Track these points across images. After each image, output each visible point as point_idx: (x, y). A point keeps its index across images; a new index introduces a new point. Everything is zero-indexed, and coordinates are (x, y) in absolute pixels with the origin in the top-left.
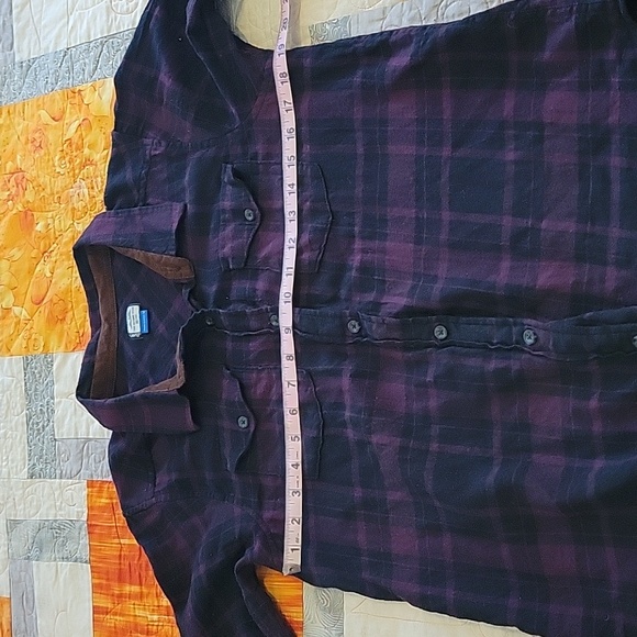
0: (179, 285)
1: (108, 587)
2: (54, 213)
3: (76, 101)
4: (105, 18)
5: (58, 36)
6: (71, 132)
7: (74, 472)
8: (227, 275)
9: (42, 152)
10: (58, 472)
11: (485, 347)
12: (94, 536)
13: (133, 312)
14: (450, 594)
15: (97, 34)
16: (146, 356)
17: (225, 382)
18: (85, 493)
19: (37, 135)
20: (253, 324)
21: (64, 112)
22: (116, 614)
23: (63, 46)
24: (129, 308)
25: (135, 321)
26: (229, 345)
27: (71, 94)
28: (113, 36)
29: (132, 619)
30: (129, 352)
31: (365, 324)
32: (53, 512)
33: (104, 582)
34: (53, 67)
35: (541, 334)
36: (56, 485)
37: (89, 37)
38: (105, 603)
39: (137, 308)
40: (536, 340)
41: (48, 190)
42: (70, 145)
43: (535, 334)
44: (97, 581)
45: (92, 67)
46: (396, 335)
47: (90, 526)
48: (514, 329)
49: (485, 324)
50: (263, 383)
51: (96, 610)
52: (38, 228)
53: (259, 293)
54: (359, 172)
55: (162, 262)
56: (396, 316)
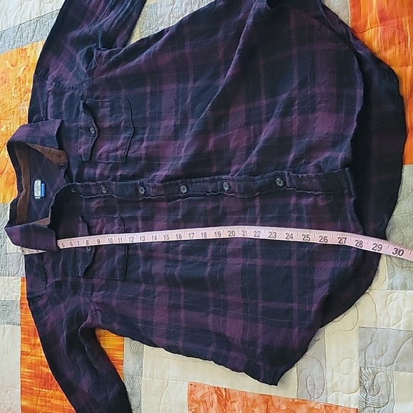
0: (60, 167)
1: (29, 340)
2: (11, 121)
3: (23, 55)
4: (38, 6)
5: (16, 17)
6: (20, 74)
7: (15, 273)
8: (82, 165)
9: (6, 85)
10: (7, 272)
11: (206, 195)
12: (23, 310)
13: (38, 183)
14: (181, 344)
15: (34, 16)
16: (43, 210)
17: (81, 225)
18: (20, 284)
19: (4, 75)
20: (94, 191)
21: (17, 61)
22: (32, 356)
23: (18, 23)
24: (36, 182)
25: (38, 189)
26: (84, 204)
27: (21, 51)
28: (42, 17)
29: (39, 358)
30: (35, 207)
31: (147, 188)
32: (4, 296)
33: (27, 337)
34: (13, 35)
35: (231, 183)
36: (6, 280)
37: (31, 17)
38: (27, 349)
39: (40, 182)
40: (230, 187)
41: (8, 107)
42: (20, 80)
43: (228, 184)
44: (23, 336)
45: (32, 34)
46: (162, 192)
47: (21, 304)
48: (219, 183)
49: (204, 182)
50: (99, 225)
51: (23, 353)
52: (3, 129)
53: (97, 176)
54: (148, 102)
55: (51, 152)
56: (162, 182)
